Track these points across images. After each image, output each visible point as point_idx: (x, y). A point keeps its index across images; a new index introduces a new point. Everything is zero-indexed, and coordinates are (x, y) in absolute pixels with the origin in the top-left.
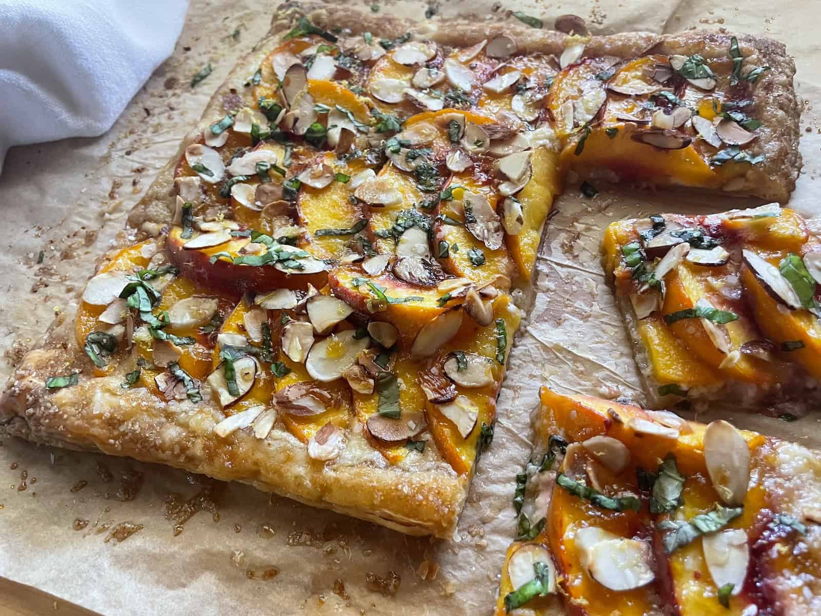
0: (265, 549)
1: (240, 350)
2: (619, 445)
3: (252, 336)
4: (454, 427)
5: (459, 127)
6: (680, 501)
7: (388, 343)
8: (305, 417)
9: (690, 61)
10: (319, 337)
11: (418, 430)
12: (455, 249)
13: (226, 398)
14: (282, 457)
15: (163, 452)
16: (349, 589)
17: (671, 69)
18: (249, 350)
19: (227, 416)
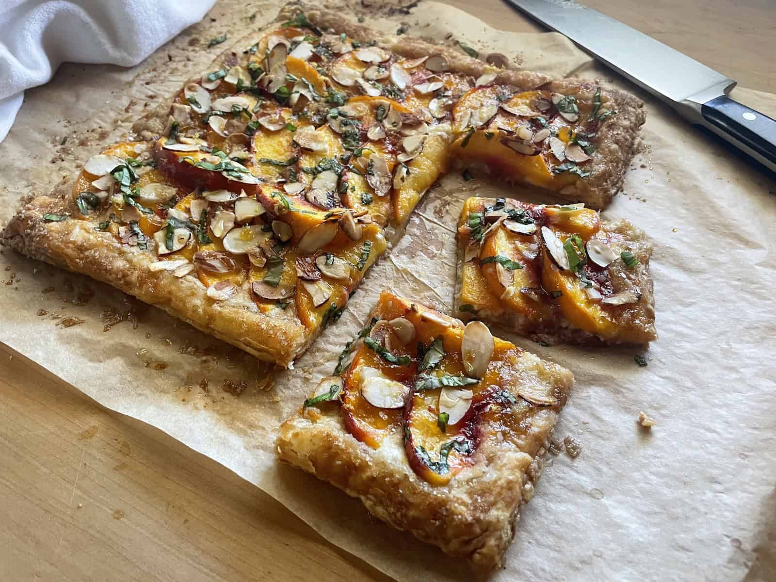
0: (163, 351)
1: (182, 222)
2: (410, 325)
3: (193, 216)
4: (310, 298)
5: (384, 110)
6: (437, 365)
7: (285, 238)
8: (212, 273)
9: (565, 99)
10: (238, 224)
11: (286, 296)
12: (353, 189)
13: (163, 250)
14: (189, 292)
15: (110, 275)
16: (210, 387)
17: (552, 103)
18: (189, 225)
19: (160, 260)
